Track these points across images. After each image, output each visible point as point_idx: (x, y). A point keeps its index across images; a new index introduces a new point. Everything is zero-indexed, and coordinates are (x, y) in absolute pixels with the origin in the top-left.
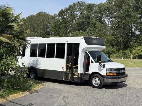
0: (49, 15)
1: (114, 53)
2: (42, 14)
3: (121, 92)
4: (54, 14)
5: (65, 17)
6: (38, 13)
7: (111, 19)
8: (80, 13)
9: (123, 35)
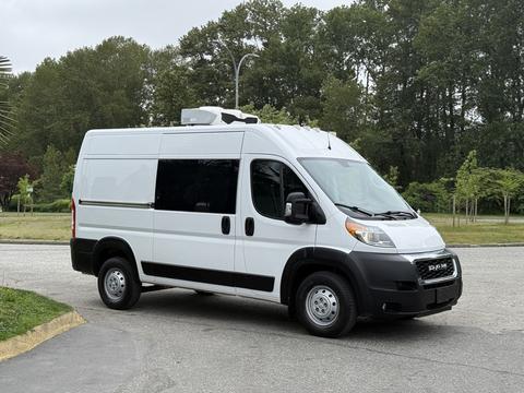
0: (148, 50)
2: (121, 45)
4: (168, 47)
5: (209, 58)
6: (105, 42)
7: (378, 68)
8: (264, 44)
9: (419, 126)
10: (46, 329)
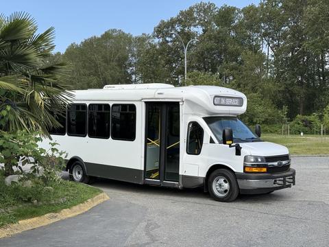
0: (131, 36)
1: (281, 121)
2: (115, 34)
3: (287, 213)
4: (143, 34)
5: (169, 39)
8: (203, 30)
9: (302, 79)
10: (93, 201)
